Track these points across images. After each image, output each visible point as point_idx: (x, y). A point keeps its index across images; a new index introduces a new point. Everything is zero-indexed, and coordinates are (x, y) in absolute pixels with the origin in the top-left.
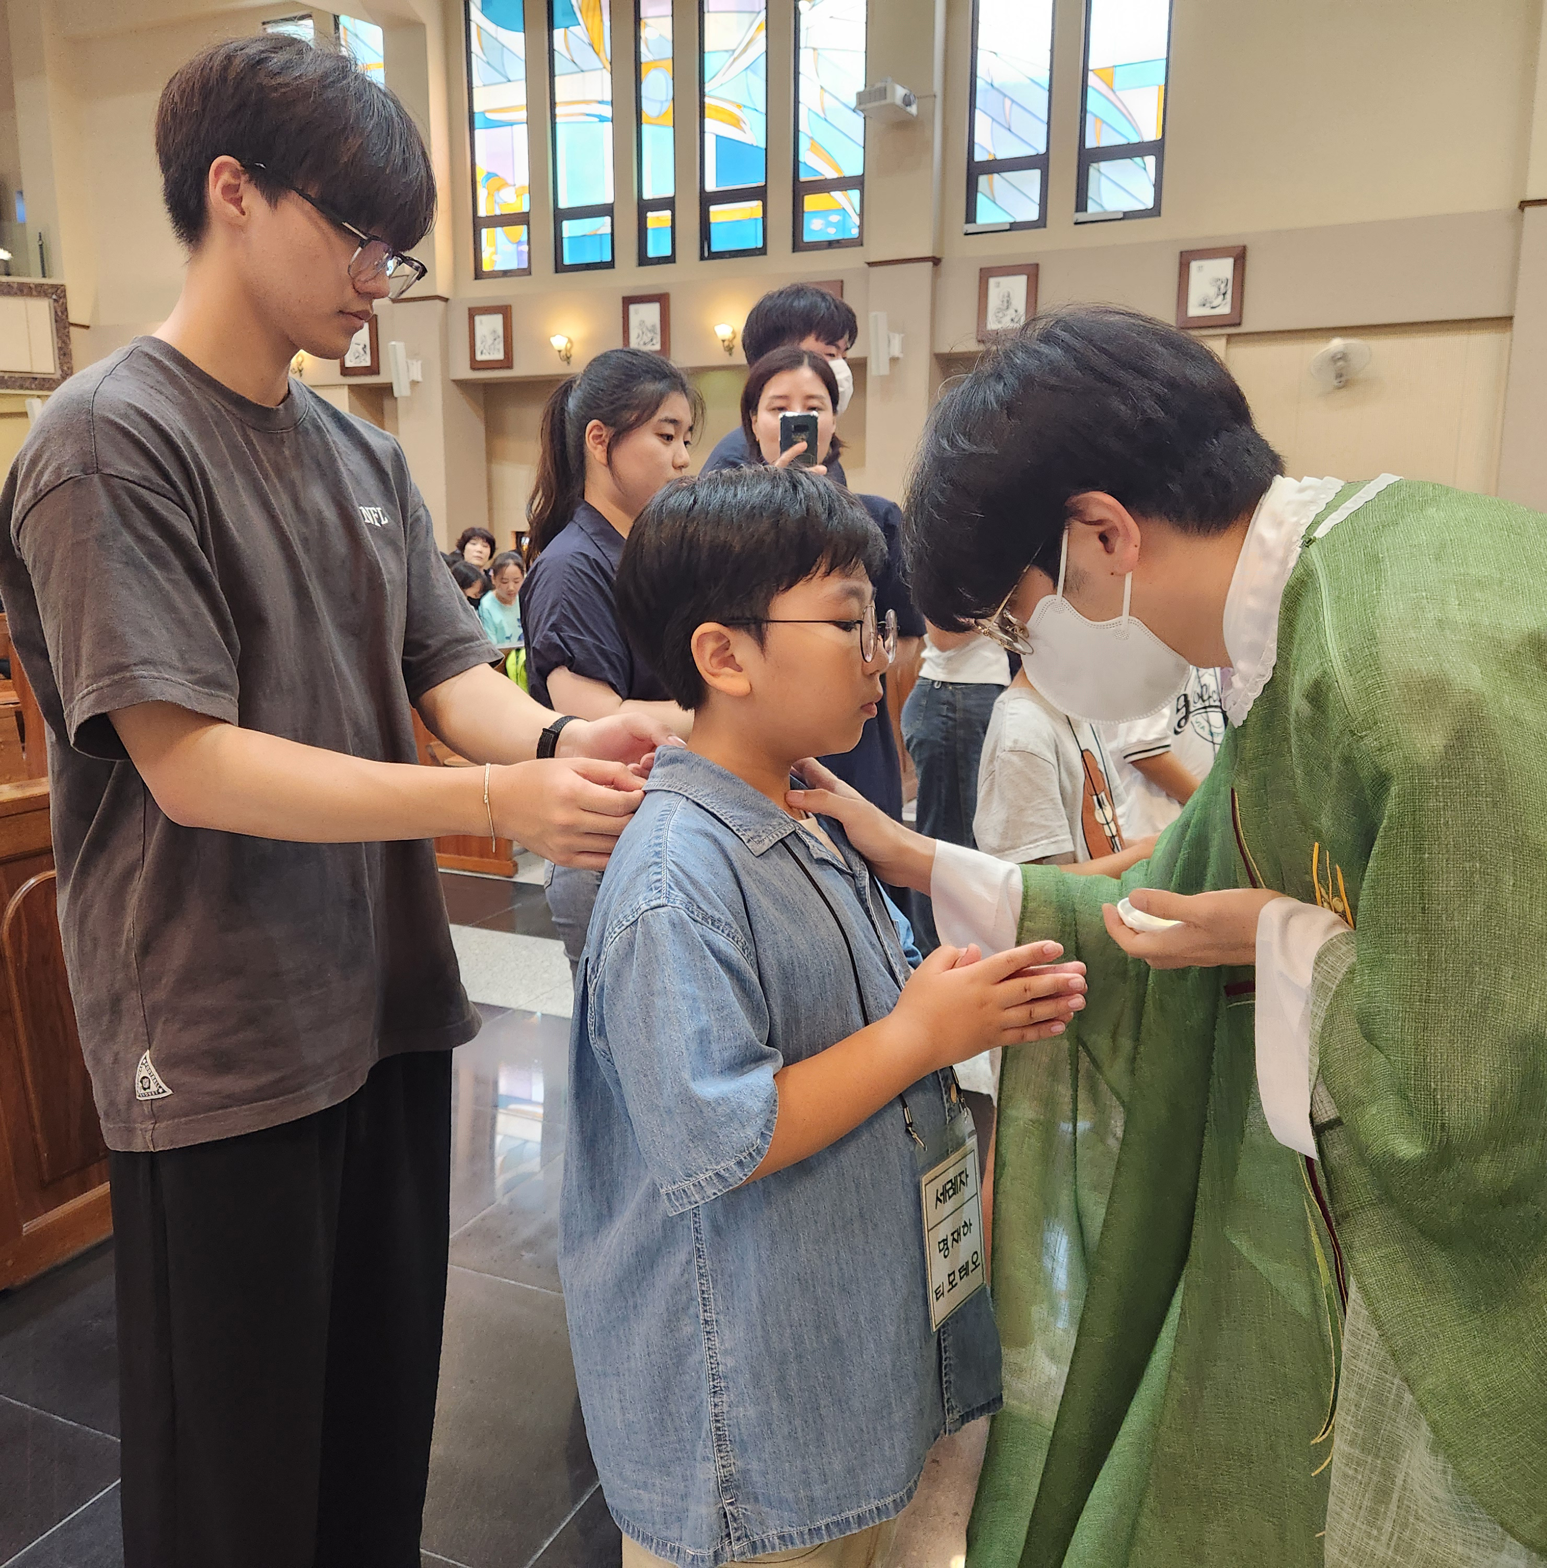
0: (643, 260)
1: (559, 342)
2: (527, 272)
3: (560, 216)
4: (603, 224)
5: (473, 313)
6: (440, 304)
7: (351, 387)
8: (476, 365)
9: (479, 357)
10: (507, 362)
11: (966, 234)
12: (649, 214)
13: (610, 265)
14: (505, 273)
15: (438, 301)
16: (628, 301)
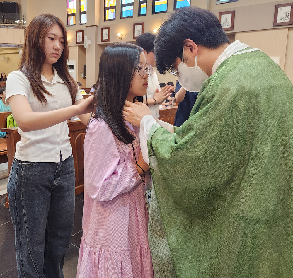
0: (139, 15)
1: (119, 35)
2: (114, 19)
3: (122, 6)
4: (131, 7)
5: (102, 29)
6: (96, 27)
7: (78, 46)
8: (103, 41)
9: (103, 39)
10: (109, 40)
11: (217, 4)
12: (141, 4)
13: (132, 17)
14: (111, 20)
15: (95, 27)
16: (135, 25)
